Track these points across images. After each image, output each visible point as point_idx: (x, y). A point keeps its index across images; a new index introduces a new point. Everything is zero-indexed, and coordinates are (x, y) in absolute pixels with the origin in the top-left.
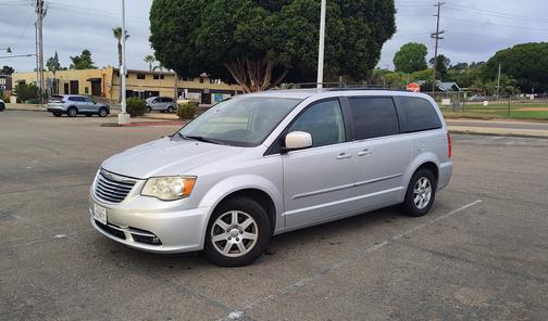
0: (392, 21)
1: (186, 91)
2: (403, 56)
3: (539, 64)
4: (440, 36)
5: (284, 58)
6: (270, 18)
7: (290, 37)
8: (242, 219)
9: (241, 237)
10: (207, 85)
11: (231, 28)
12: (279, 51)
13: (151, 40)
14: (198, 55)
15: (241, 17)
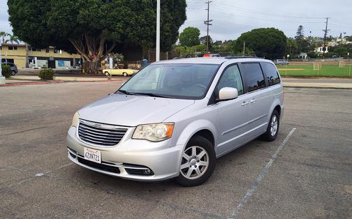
0: (184, 12)
1: (36, 58)
2: (185, 36)
3: (267, 42)
4: (210, 23)
5: (115, 36)
6: (104, 7)
7: (119, 21)
8: (198, 151)
9: (198, 164)
10: (51, 54)
11: (75, 12)
12: (111, 30)
13: (10, 20)
14: (50, 32)
15: (82, 5)
